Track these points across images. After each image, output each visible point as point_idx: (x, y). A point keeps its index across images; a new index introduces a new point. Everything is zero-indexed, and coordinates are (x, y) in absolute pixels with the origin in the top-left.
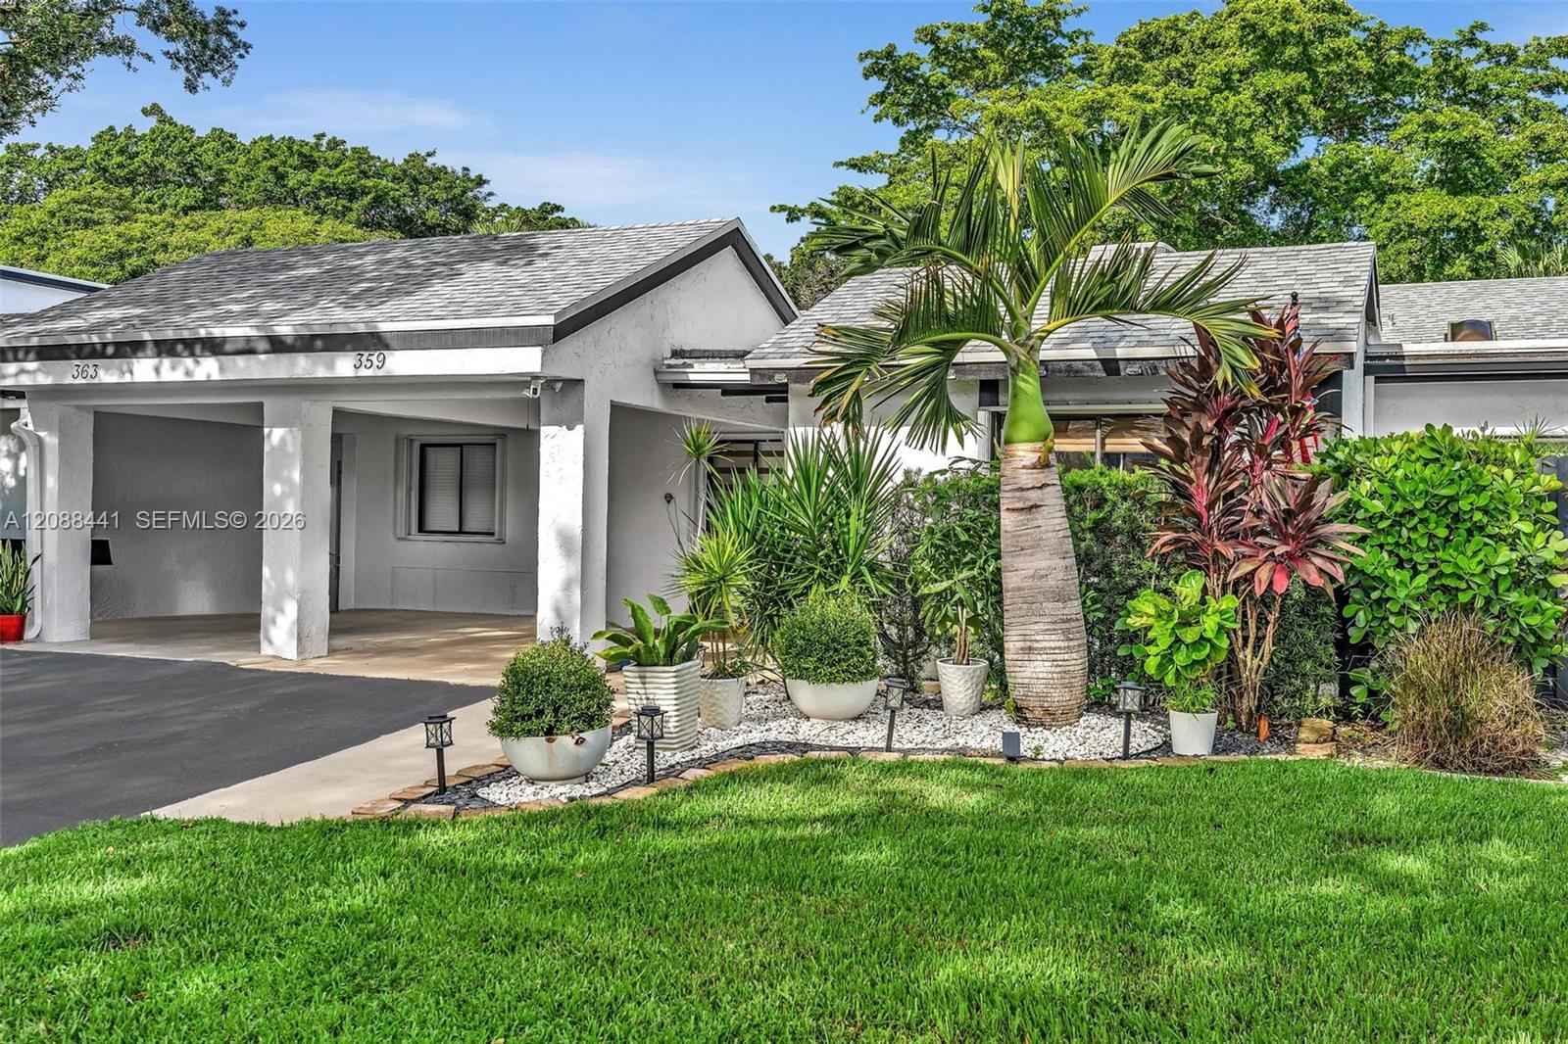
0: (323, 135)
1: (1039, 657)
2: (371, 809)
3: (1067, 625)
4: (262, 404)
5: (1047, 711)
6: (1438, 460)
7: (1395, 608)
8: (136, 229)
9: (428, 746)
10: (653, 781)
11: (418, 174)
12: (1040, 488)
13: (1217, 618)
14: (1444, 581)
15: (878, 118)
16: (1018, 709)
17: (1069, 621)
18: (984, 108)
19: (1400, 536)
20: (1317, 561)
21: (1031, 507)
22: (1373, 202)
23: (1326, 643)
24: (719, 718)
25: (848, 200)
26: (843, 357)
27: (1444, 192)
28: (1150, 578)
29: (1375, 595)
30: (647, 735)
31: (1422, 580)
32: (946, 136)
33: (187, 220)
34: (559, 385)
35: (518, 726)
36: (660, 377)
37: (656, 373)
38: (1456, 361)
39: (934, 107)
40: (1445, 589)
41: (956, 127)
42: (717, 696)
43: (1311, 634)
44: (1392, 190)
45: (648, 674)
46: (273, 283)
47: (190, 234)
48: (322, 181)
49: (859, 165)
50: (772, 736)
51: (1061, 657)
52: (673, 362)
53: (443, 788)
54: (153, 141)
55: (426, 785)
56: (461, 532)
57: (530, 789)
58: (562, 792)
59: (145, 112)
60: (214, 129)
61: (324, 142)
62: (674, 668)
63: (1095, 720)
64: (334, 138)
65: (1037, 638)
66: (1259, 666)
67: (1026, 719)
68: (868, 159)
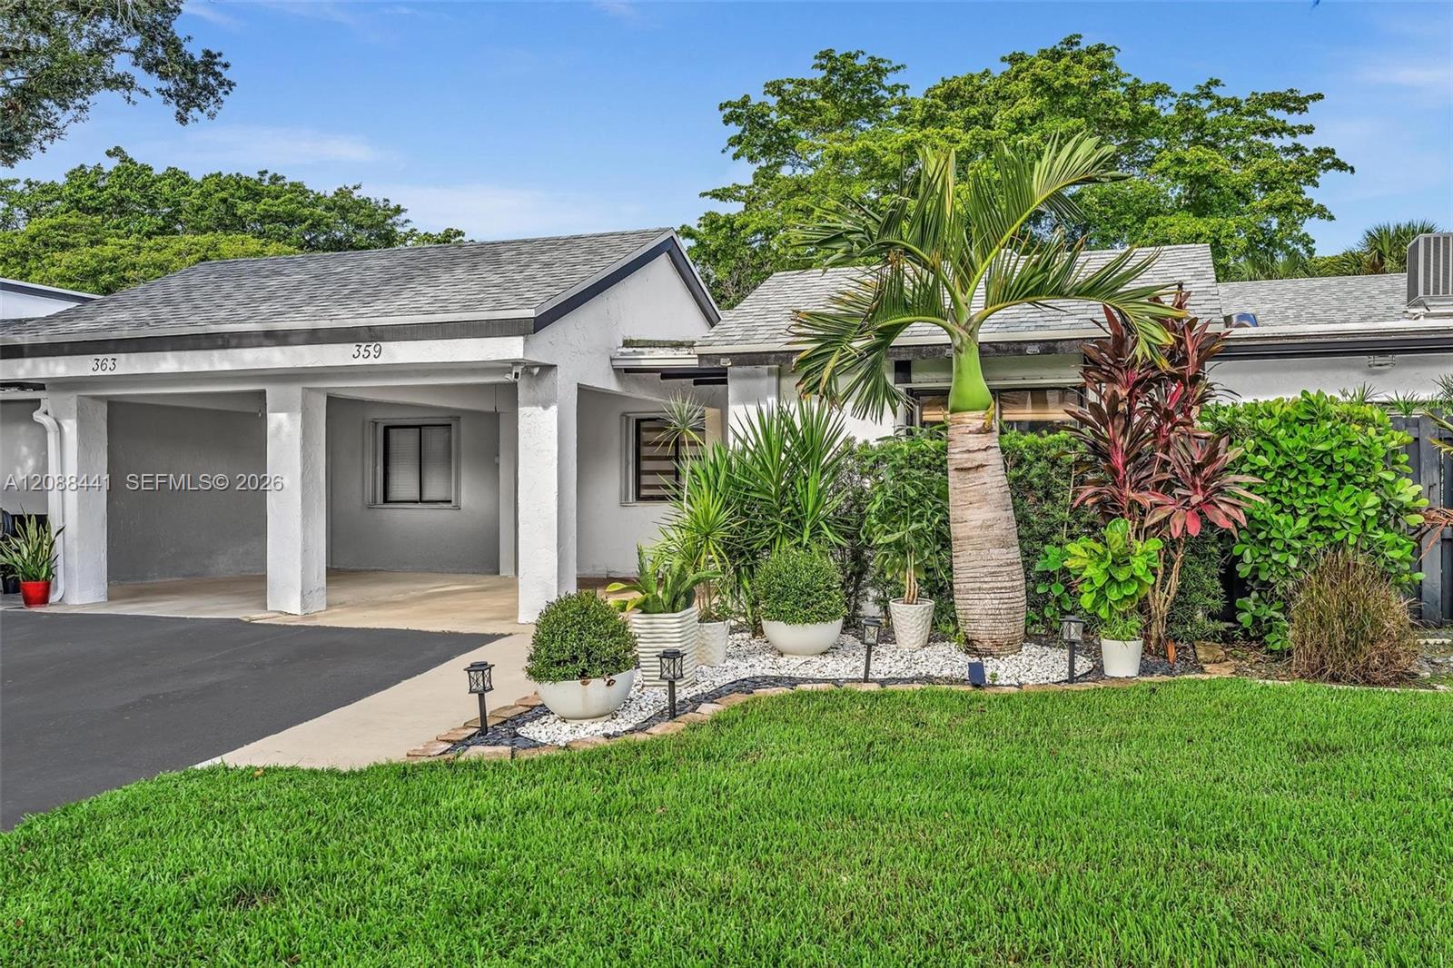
0: (266, 172)
1: (988, 596)
2: (424, 751)
3: (1011, 568)
4: (264, 392)
5: (995, 642)
6: (1311, 420)
7: (1280, 547)
8: (108, 251)
9: (471, 692)
10: (675, 717)
11: (344, 205)
12: (985, 450)
13: (1144, 559)
14: (1321, 523)
15: (736, 157)
16: (969, 641)
17: (1012, 564)
18: (824, 147)
19: (1282, 485)
20: (1223, 507)
21: (978, 467)
22: (1134, 224)
23: (1213, 578)
24: (708, 657)
25: (712, 222)
26: (819, 339)
27: (1191, 215)
28: (1063, 526)
29: (1262, 536)
30: (669, 675)
31: (1303, 523)
32: (791, 172)
33: (152, 243)
34: (536, 370)
35: (555, 671)
36: (615, 363)
37: (612, 360)
38: (1271, 342)
39: (781, 147)
40: (1320, 529)
41: (800, 164)
42: (707, 638)
43: (1200, 570)
44: (1149, 213)
45: (655, 621)
46: (268, 287)
47: (155, 255)
48: (266, 210)
49: (721, 195)
50: (758, 672)
51: (1006, 595)
52: (625, 350)
53: (484, 730)
54: (119, 176)
55: (466, 726)
56: (421, 501)
57: (566, 728)
58: (598, 727)
59: (109, 154)
60: (169, 168)
61: (267, 177)
62: (678, 615)
63: (1034, 649)
64: (275, 175)
65: (986, 579)
66: (1166, 599)
67: (976, 650)
68: (728, 190)
